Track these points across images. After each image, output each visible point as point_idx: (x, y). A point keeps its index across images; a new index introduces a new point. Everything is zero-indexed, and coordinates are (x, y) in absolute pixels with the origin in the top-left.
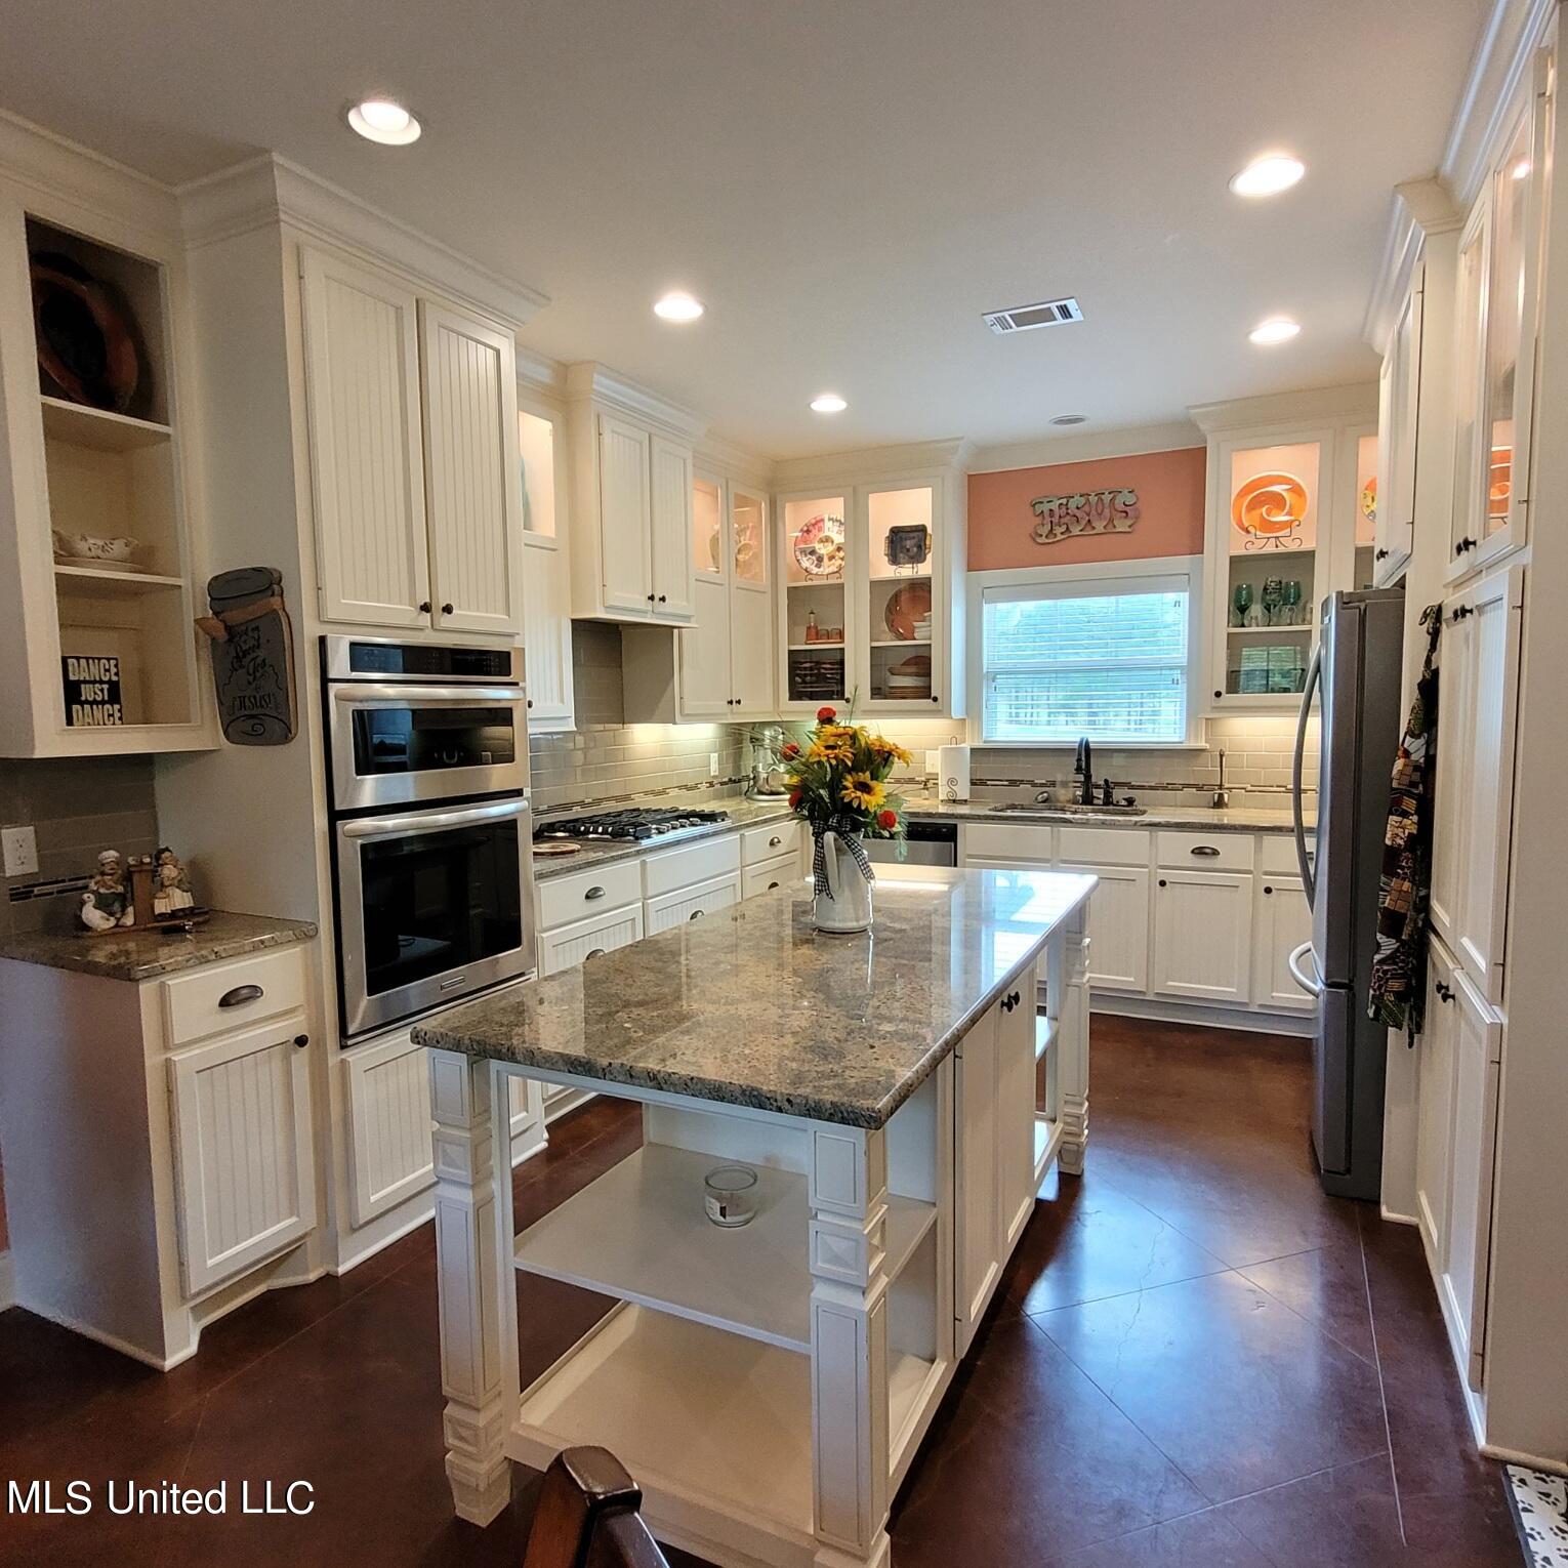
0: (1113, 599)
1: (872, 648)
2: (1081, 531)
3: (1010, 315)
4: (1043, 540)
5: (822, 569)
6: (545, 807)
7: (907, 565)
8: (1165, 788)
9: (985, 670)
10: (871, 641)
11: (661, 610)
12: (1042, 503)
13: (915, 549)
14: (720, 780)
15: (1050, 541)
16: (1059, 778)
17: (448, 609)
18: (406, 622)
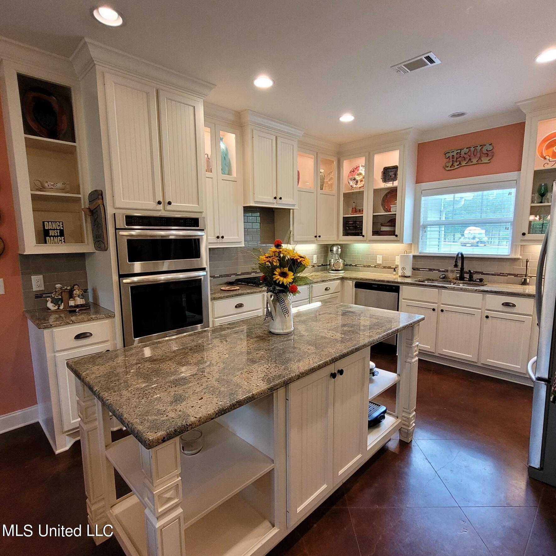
0: (480, 193)
1: (373, 216)
2: (466, 164)
3: (404, 65)
4: (449, 168)
5: (357, 186)
6: (240, 273)
7: (390, 182)
8: (499, 275)
9: (421, 224)
10: (373, 213)
11: (280, 202)
12: (449, 153)
13: (393, 176)
14: (318, 265)
15: (452, 169)
16: (450, 269)
17: (169, 203)
18: (151, 208)
